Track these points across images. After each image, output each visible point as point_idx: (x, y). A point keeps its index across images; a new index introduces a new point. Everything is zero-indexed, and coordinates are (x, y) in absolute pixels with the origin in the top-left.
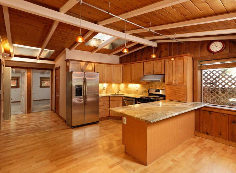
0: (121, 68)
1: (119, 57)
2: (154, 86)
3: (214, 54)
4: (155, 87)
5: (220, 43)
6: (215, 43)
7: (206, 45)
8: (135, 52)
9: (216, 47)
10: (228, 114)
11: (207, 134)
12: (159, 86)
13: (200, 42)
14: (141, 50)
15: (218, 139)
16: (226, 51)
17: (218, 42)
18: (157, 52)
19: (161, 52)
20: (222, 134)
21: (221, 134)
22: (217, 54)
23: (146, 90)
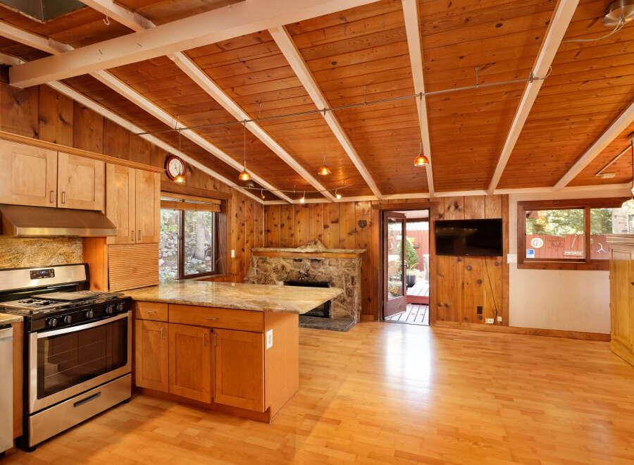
3: (173, 182)
5: (181, 164)
6: (175, 160)
9: (176, 169)
17: (179, 162)
18: (19, 108)
19: (41, 120)
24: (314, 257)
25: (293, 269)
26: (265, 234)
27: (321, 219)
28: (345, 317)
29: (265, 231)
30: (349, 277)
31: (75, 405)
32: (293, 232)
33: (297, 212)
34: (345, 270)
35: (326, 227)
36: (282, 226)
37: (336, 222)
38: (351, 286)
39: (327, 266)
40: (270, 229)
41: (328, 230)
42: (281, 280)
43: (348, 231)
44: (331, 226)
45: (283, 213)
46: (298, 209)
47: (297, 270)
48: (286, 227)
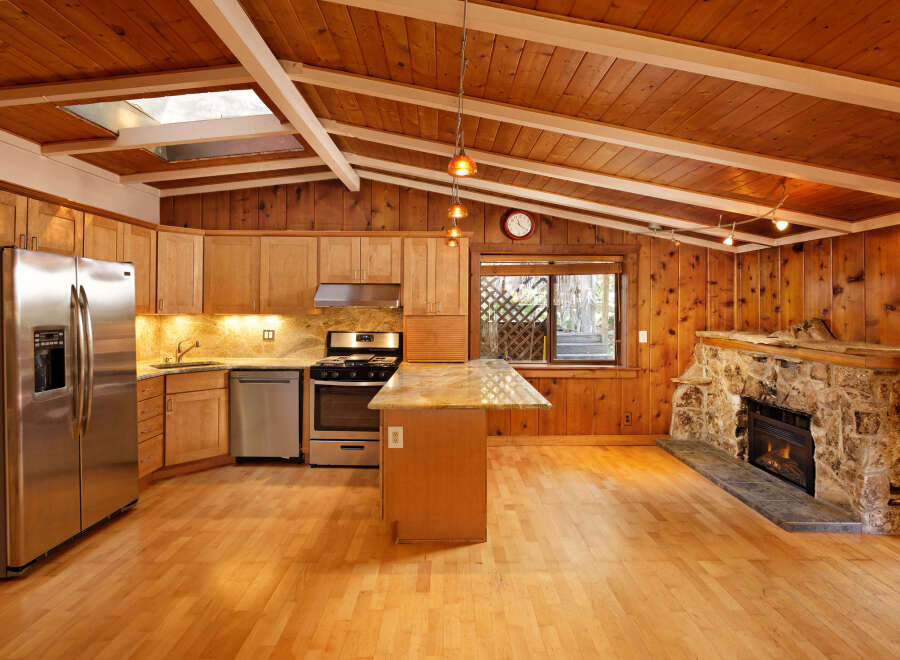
0: (196, 249)
1: (160, 193)
2: (347, 323)
3: (515, 242)
4: (349, 325)
5: (527, 218)
6: (518, 215)
7: (497, 218)
8: (259, 188)
9: (519, 226)
10: (539, 378)
11: (499, 434)
12: (368, 321)
13: (485, 205)
14: (286, 187)
15: (520, 439)
16: (535, 239)
17: (523, 216)
18: (358, 207)
19: (373, 211)
20: (528, 425)
21: (525, 426)
22: (519, 242)
23: (313, 336)
24: (782, 354)
25: (752, 375)
26: (739, 307)
27: (829, 273)
28: (840, 505)
29: (739, 300)
30: (852, 412)
31: (343, 447)
32: (778, 302)
33: (785, 262)
34: (842, 392)
35: (837, 291)
36: (763, 290)
37: (858, 278)
38: (854, 435)
39: (809, 378)
40: (745, 296)
41: (842, 298)
42: (735, 393)
43: (886, 300)
44: (848, 288)
45: (765, 266)
46: (786, 258)
47: (757, 378)
48: (768, 294)
